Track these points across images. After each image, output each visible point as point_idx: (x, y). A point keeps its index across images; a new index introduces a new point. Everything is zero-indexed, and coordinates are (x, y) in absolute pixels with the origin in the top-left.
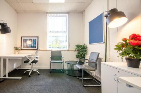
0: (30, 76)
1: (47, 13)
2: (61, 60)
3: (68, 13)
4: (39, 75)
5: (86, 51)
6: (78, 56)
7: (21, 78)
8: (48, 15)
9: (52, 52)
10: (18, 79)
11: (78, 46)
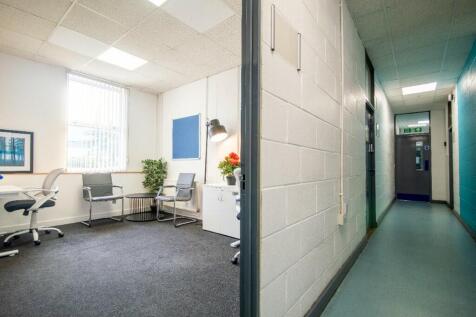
0: (37, 244)
1: (68, 71)
2: (112, 194)
3: (128, 87)
4: (61, 236)
5: (165, 172)
6: (146, 184)
7: (17, 251)
8: (70, 76)
9: (86, 179)
10: (8, 256)
11: (149, 163)
